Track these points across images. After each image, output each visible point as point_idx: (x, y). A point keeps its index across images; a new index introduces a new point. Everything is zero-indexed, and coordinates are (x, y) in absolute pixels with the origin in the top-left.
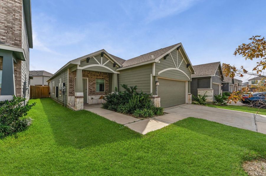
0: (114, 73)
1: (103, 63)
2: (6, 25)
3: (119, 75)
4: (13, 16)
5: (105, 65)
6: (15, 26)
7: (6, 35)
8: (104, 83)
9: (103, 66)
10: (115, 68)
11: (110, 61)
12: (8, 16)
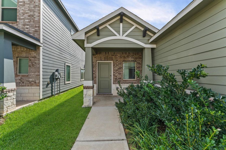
0: (145, 48)
1: (124, 32)
2: (29, 14)
3: (155, 51)
4: (34, 4)
5: (126, 36)
6: (36, 13)
7: (29, 24)
8: (135, 67)
9: (124, 38)
10: (146, 38)
11: (136, 27)
12: (31, 5)
